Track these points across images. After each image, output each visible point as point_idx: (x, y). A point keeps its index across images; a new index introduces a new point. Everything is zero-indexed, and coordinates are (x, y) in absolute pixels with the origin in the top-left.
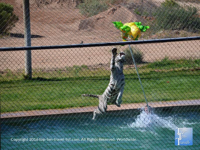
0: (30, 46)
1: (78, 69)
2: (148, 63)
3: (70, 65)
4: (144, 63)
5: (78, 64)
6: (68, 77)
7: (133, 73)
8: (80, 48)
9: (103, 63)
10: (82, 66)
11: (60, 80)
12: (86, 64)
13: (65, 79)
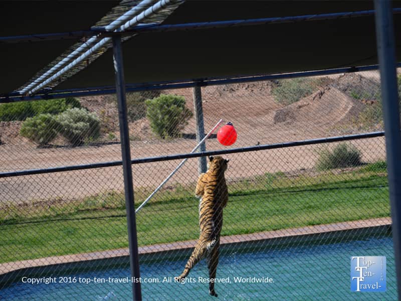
1: (272, 178)
2: (367, 164)
3: (260, 173)
4: (362, 164)
5: (272, 172)
6: (258, 189)
7: (348, 179)
8: (255, 151)
9: (306, 168)
10: (277, 174)
11: (245, 194)
12: (283, 171)
13: (253, 193)
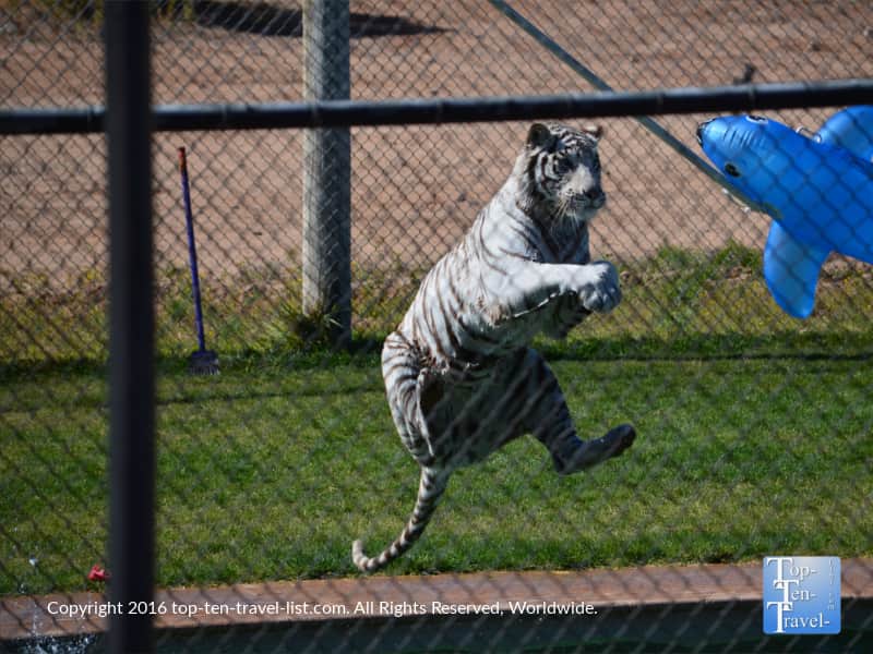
0: (346, 95)
